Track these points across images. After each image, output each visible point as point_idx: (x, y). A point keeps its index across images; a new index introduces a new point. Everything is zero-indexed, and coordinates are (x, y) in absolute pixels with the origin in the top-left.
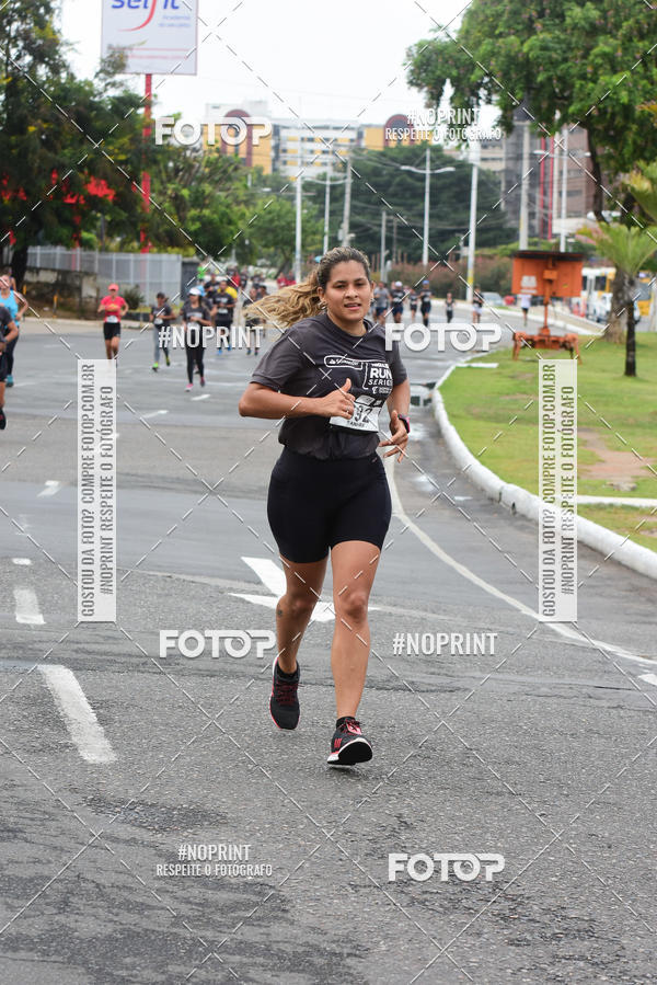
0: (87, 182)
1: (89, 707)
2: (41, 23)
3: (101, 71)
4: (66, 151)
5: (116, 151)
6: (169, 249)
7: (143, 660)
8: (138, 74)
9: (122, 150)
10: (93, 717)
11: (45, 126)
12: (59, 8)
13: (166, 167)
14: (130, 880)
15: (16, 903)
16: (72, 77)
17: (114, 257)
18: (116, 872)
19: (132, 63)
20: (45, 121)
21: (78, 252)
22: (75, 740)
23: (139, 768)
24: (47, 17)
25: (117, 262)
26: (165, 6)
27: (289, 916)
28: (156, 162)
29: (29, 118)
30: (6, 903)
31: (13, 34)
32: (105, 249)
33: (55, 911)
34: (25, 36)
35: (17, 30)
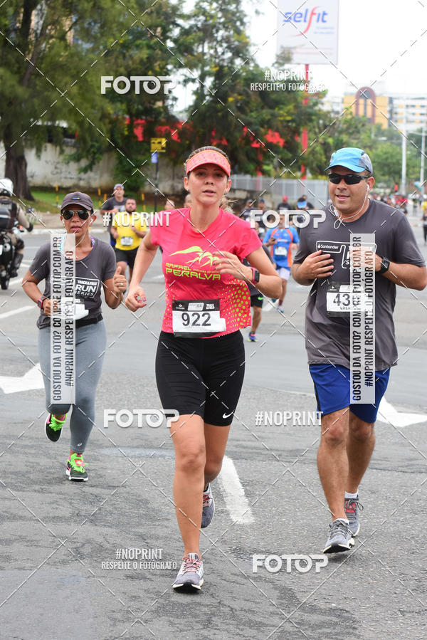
0: (266, 134)
1: (240, 485)
2: (238, 32)
3: (276, 63)
4: (253, 114)
5: (285, 114)
6: (320, 177)
7: (280, 453)
8: (299, 64)
9: (289, 113)
10: (242, 492)
11: (239, 97)
12: (249, 22)
13: (318, 123)
14: (254, 606)
15: (176, 621)
16: (257, 66)
17: (284, 182)
18: (245, 600)
19: (295, 57)
20: (240, 94)
21: (260, 178)
22: (228, 507)
23: (268, 528)
24: (241, 28)
25: (287, 185)
26: (318, 21)
27: (357, 632)
28: (311, 120)
29: (230, 93)
30: (170, 621)
31: (219, 39)
32: (278, 177)
33: (201, 627)
34: (227, 40)
35: (222, 37)
